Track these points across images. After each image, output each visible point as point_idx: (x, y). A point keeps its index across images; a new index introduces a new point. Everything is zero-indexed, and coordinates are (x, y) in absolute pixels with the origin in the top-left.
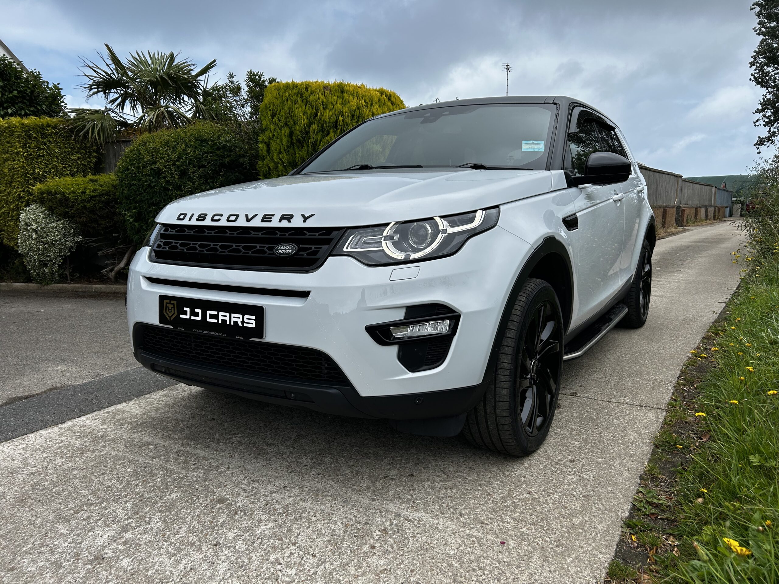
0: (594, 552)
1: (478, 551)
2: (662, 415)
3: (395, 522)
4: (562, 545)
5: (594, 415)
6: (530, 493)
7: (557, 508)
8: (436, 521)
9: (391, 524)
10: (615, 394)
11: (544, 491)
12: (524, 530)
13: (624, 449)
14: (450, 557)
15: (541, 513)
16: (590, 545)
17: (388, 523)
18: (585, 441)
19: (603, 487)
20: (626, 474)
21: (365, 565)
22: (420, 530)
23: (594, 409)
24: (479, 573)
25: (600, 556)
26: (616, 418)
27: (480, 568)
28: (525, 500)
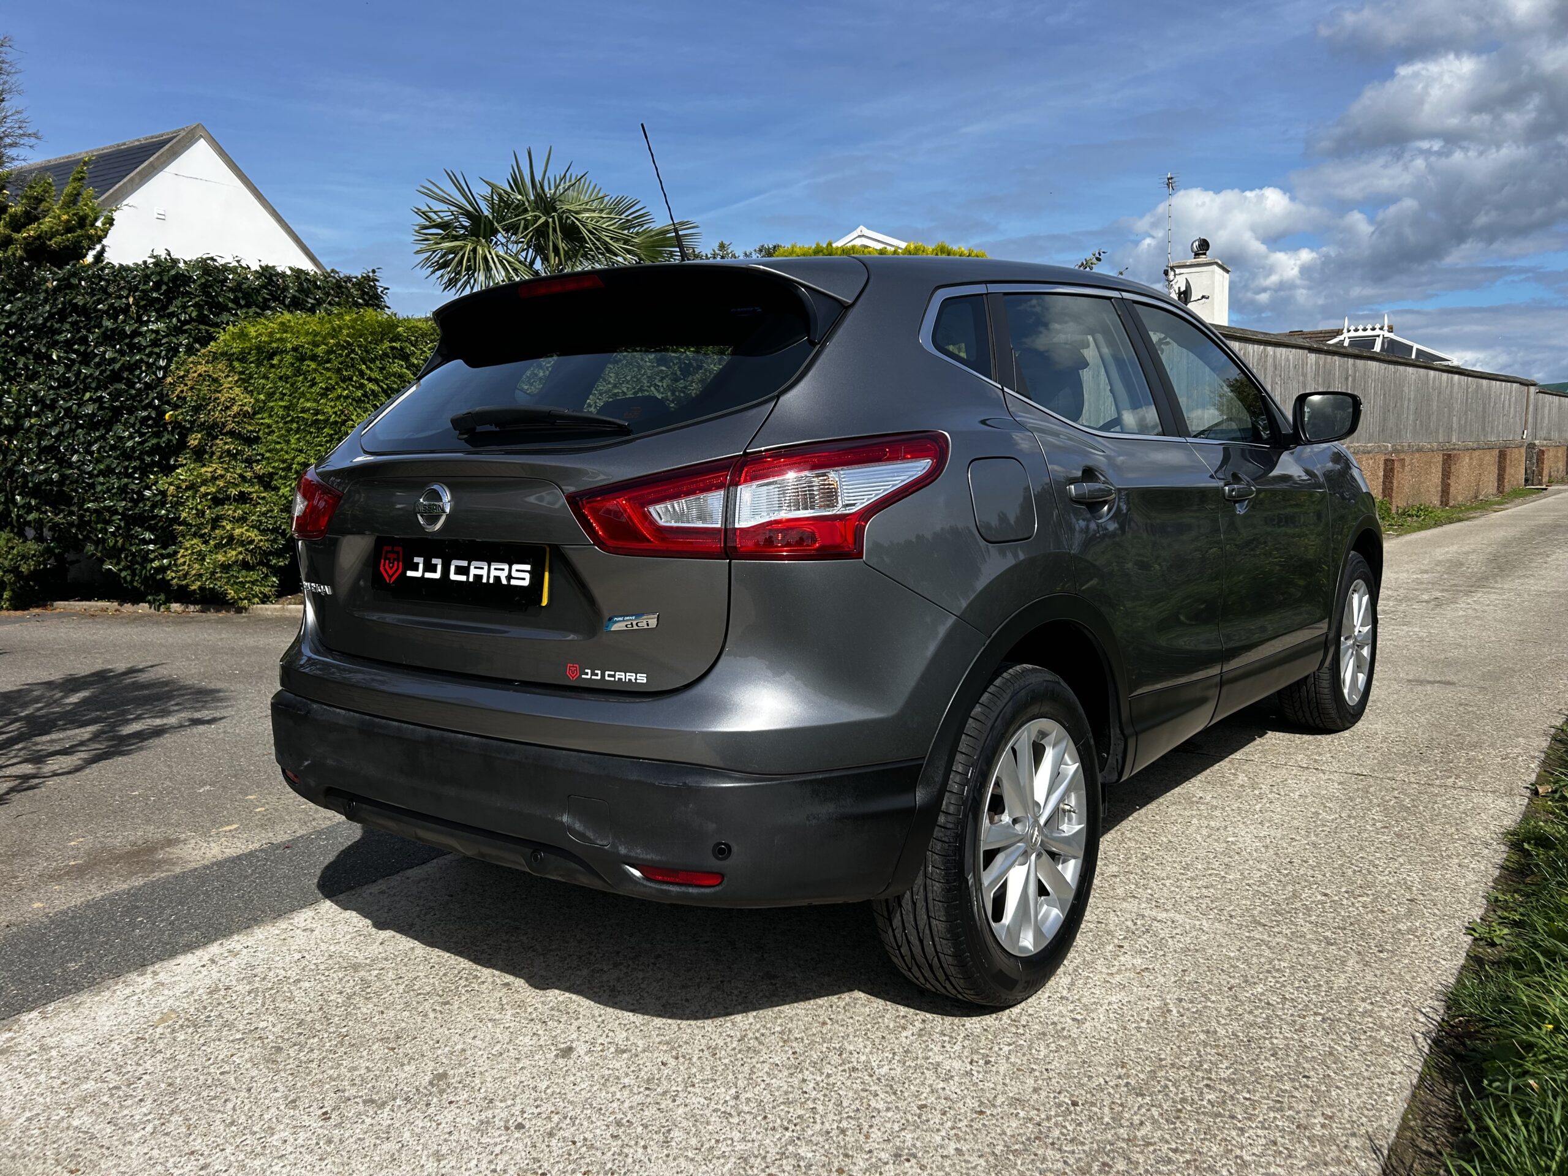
0: (1435, 958)
1: (1267, 952)
2: (1521, 803)
3: (1139, 922)
4: (1388, 951)
5: (1407, 802)
6: (1326, 895)
7: (1372, 912)
8: (1198, 923)
9: (1135, 924)
10: (1438, 773)
11: (1346, 892)
12: (1328, 934)
13: (1464, 847)
14: (1230, 958)
15: (1349, 917)
16: (1427, 951)
17: (1129, 923)
18: (1398, 835)
19: (1436, 890)
20: (1470, 876)
21: (1116, 963)
22: (1178, 931)
23: (1405, 795)
24: (1277, 975)
25: (1443, 962)
26: (1444, 806)
27: (1278, 970)
28: (1323, 903)
